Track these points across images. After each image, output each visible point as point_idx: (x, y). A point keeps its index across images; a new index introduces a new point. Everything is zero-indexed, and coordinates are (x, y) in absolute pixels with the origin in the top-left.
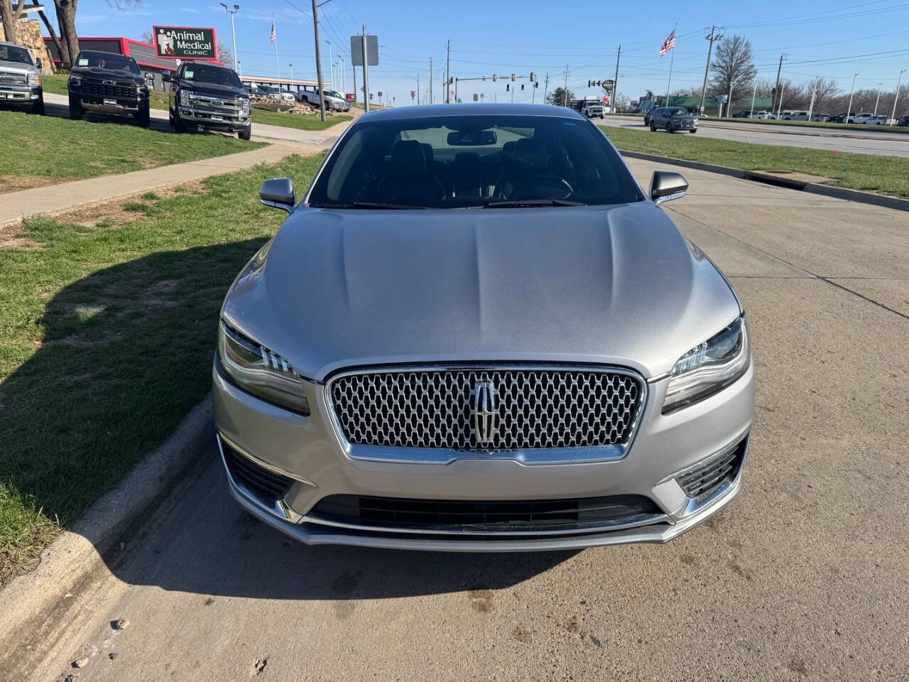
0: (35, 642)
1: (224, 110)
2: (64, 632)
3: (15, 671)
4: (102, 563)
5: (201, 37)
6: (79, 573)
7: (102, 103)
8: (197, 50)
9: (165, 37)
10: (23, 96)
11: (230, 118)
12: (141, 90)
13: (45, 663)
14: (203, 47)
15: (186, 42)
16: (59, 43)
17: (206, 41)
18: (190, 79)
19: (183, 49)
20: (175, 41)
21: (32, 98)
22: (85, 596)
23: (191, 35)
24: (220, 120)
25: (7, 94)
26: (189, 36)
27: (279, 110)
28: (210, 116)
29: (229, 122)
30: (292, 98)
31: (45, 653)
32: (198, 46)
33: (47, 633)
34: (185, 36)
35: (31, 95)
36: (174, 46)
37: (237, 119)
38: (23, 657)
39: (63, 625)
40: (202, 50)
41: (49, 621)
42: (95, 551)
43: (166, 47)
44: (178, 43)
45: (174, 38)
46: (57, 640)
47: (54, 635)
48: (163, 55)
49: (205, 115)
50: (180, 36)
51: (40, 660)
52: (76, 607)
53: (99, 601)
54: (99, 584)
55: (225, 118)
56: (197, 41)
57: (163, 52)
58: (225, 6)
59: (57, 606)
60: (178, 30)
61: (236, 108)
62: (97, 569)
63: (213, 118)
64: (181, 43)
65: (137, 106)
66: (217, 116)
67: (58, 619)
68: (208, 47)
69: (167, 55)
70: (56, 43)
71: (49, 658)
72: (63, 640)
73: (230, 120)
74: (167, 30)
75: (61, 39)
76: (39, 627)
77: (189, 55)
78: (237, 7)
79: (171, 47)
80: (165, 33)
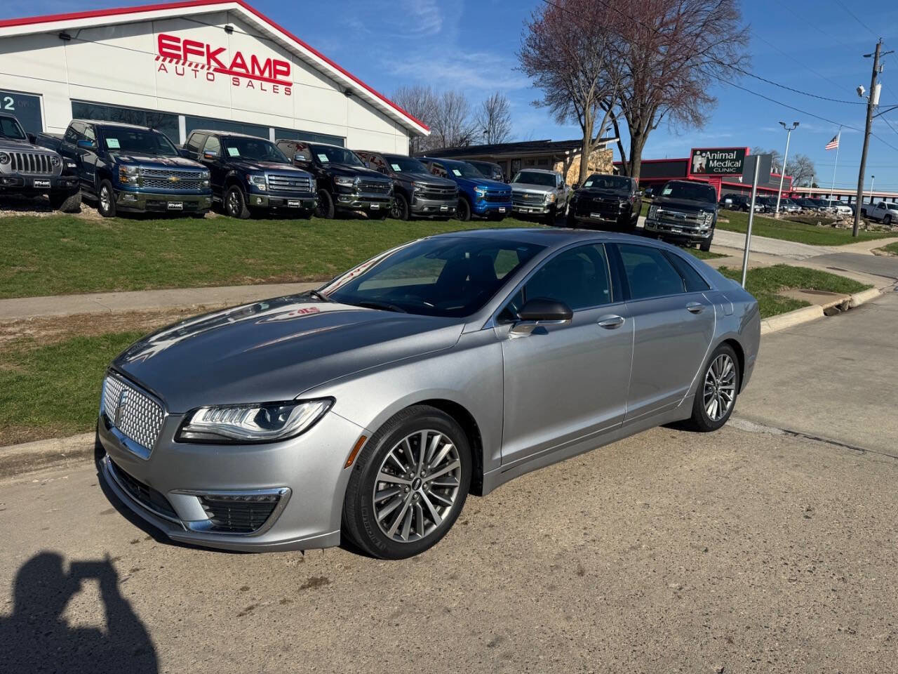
0: (30, 463)
1: (686, 224)
2: (47, 468)
3: (12, 469)
4: (94, 451)
5: (733, 156)
6: (77, 449)
7: (589, 216)
8: (727, 168)
9: (700, 158)
10: (539, 210)
11: (689, 231)
12: (623, 206)
13: (28, 474)
14: (733, 164)
15: (718, 160)
16: (627, 166)
17: (737, 160)
18: (667, 196)
19: (714, 167)
20: (708, 160)
21: (545, 212)
22: (71, 460)
23: (724, 155)
24: (680, 232)
25: (528, 209)
26: (722, 156)
27: (820, 223)
28: (670, 228)
29: (688, 234)
30: (849, 211)
31: (31, 470)
32: (728, 164)
33: (39, 463)
34: (718, 156)
35: (544, 210)
36: (706, 165)
37: (696, 232)
38: (20, 466)
39: (50, 465)
40: (732, 168)
41: (45, 459)
42: (94, 445)
43: (699, 166)
44: (711, 162)
45: (708, 158)
46: (41, 469)
47: (42, 466)
48: (695, 173)
49: (666, 228)
50: (714, 156)
51: (26, 471)
52: (63, 462)
53: (76, 466)
54: (83, 459)
55: (684, 230)
56: (728, 159)
57: (695, 171)
58: (784, 124)
59: (53, 456)
60: (713, 151)
61: (698, 221)
62: (89, 452)
63: (673, 230)
64: (713, 162)
65: (617, 218)
66: (676, 228)
67: (49, 461)
68: (738, 164)
69: (698, 173)
70: (624, 166)
71: (31, 473)
72: (43, 470)
73: (690, 233)
74: (703, 151)
75: (629, 163)
76: (37, 459)
77: (719, 173)
78: (796, 124)
79: (704, 166)
80: (701, 154)
